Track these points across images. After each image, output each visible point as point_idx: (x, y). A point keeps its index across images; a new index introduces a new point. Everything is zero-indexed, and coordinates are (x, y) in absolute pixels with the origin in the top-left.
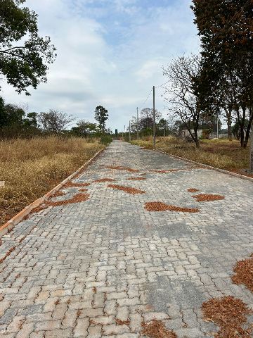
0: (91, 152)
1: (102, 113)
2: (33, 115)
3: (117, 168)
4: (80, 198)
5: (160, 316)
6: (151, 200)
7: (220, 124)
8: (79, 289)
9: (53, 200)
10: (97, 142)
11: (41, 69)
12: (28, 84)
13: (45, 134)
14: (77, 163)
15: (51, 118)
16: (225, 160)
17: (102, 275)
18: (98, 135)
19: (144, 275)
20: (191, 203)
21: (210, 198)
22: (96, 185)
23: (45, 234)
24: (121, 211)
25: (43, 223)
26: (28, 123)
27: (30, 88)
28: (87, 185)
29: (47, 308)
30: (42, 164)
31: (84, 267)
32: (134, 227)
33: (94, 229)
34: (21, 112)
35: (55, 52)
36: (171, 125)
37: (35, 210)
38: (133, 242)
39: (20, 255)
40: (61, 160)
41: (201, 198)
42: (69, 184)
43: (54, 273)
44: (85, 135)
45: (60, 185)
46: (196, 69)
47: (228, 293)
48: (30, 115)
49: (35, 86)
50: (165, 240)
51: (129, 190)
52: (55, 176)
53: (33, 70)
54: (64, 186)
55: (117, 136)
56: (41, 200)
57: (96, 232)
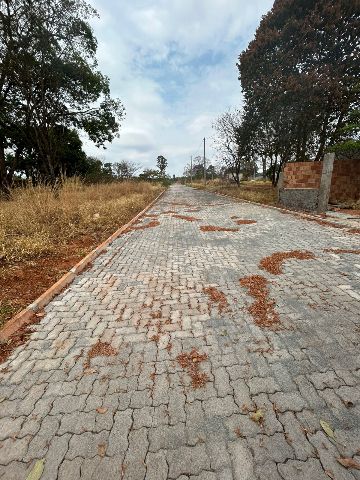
0: (156, 193)
1: (162, 161)
2: (108, 165)
3: (177, 204)
4: (153, 224)
5: (214, 285)
6: (204, 224)
7: (256, 169)
8: (162, 273)
9: (135, 226)
10: (159, 185)
11: (113, 125)
12: (105, 139)
13: (121, 180)
14: (147, 201)
15: (123, 167)
16: (259, 196)
18: (159, 180)
20: (233, 225)
21: (245, 222)
22: (163, 216)
26: (106, 172)
27: (106, 143)
28: (157, 216)
29: (145, 282)
30: (123, 201)
32: (193, 240)
34: (100, 163)
35: (124, 112)
37: (123, 233)
38: (193, 250)
40: (135, 198)
41: (240, 222)
42: (144, 215)
45: (138, 216)
46: (239, 122)
47: (256, 274)
48: (106, 165)
49: (110, 140)
50: (215, 248)
51: (188, 218)
52: (133, 211)
53: (109, 128)
54: (140, 217)
55: (175, 180)
56: (126, 226)
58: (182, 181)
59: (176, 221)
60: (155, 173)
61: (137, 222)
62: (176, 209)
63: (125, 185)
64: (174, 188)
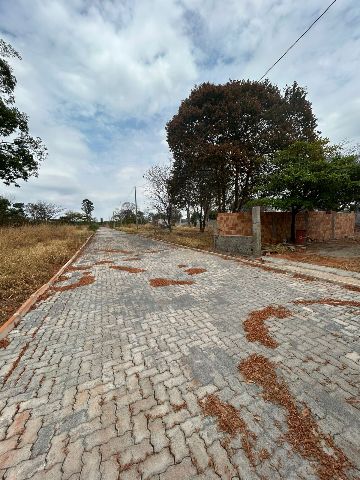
0: (83, 238)
1: (88, 205)
2: (19, 205)
3: (112, 251)
4: (86, 280)
5: (210, 389)
6: (152, 277)
8: (120, 379)
9: (57, 285)
10: (84, 230)
11: (32, 164)
12: (18, 177)
13: (36, 222)
14: (72, 248)
15: (39, 209)
17: (138, 358)
18: (85, 223)
19: (177, 350)
20: (186, 277)
21: (198, 271)
22: (97, 268)
23: (61, 322)
24: (131, 289)
25: (55, 311)
27: (19, 181)
28: (89, 268)
29: (92, 413)
30: (39, 250)
31: (117, 353)
33: (111, 310)
35: (46, 152)
36: (146, 216)
39: (39, 352)
40: (56, 247)
41: (191, 272)
42: (70, 268)
43: (85, 366)
44: (73, 223)
45: (62, 270)
47: (251, 352)
48: (16, 205)
49: (25, 178)
51: (130, 270)
52: (55, 262)
53: (24, 165)
54: (66, 271)
55: (103, 224)
56: (45, 287)
57: (115, 313)
58: (111, 224)
59: (116, 274)
60: (79, 216)
61: (61, 279)
62: (111, 257)
63: (44, 228)
64: (103, 232)
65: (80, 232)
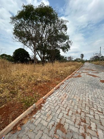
0: (80, 65)
1: (82, 56)
2: (66, 57)
3: (88, 70)
4: (79, 76)
6: (102, 79)
8: (84, 98)
13: (69, 61)
14: (77, 68)
15: (70, 58)
18: (81, 61)
22: (83, 74)
24: (92, 81)
26: (65, 59)
27: (66, 52)
28: (80, 73)
29: (77, 100)
30: (69, 68)
31: (84, 94)
33: (85, 85)
34: (64, 57)
37: (69, 78)
40: (73, 67)
42: (76, 73)
44: (78, 61)
45: (74, 73)
49: (67, 51)
51: (93, 76)
52: (72, 71)
53: (68, 48)
55: (86, 61)
56: (70, 76)
58: (89, 61)
59: (88, 76)
60: (79, 59)
61: (73, 75)
62: (87, 71)
63: (70, 63)
64: (86, 64)
65: (79, 64)
